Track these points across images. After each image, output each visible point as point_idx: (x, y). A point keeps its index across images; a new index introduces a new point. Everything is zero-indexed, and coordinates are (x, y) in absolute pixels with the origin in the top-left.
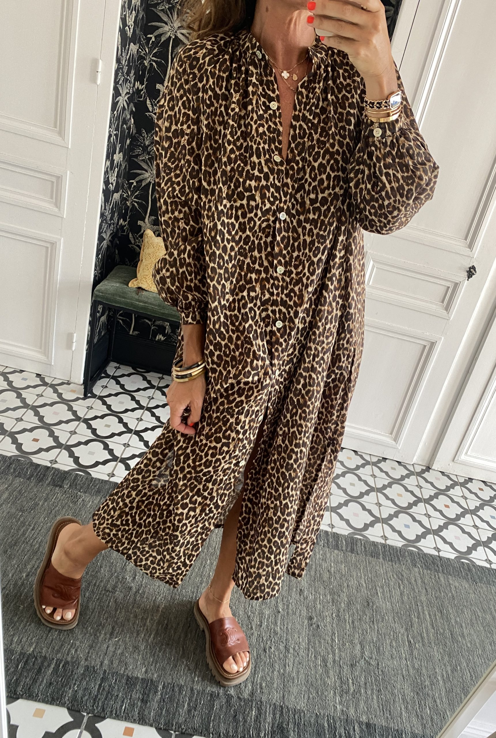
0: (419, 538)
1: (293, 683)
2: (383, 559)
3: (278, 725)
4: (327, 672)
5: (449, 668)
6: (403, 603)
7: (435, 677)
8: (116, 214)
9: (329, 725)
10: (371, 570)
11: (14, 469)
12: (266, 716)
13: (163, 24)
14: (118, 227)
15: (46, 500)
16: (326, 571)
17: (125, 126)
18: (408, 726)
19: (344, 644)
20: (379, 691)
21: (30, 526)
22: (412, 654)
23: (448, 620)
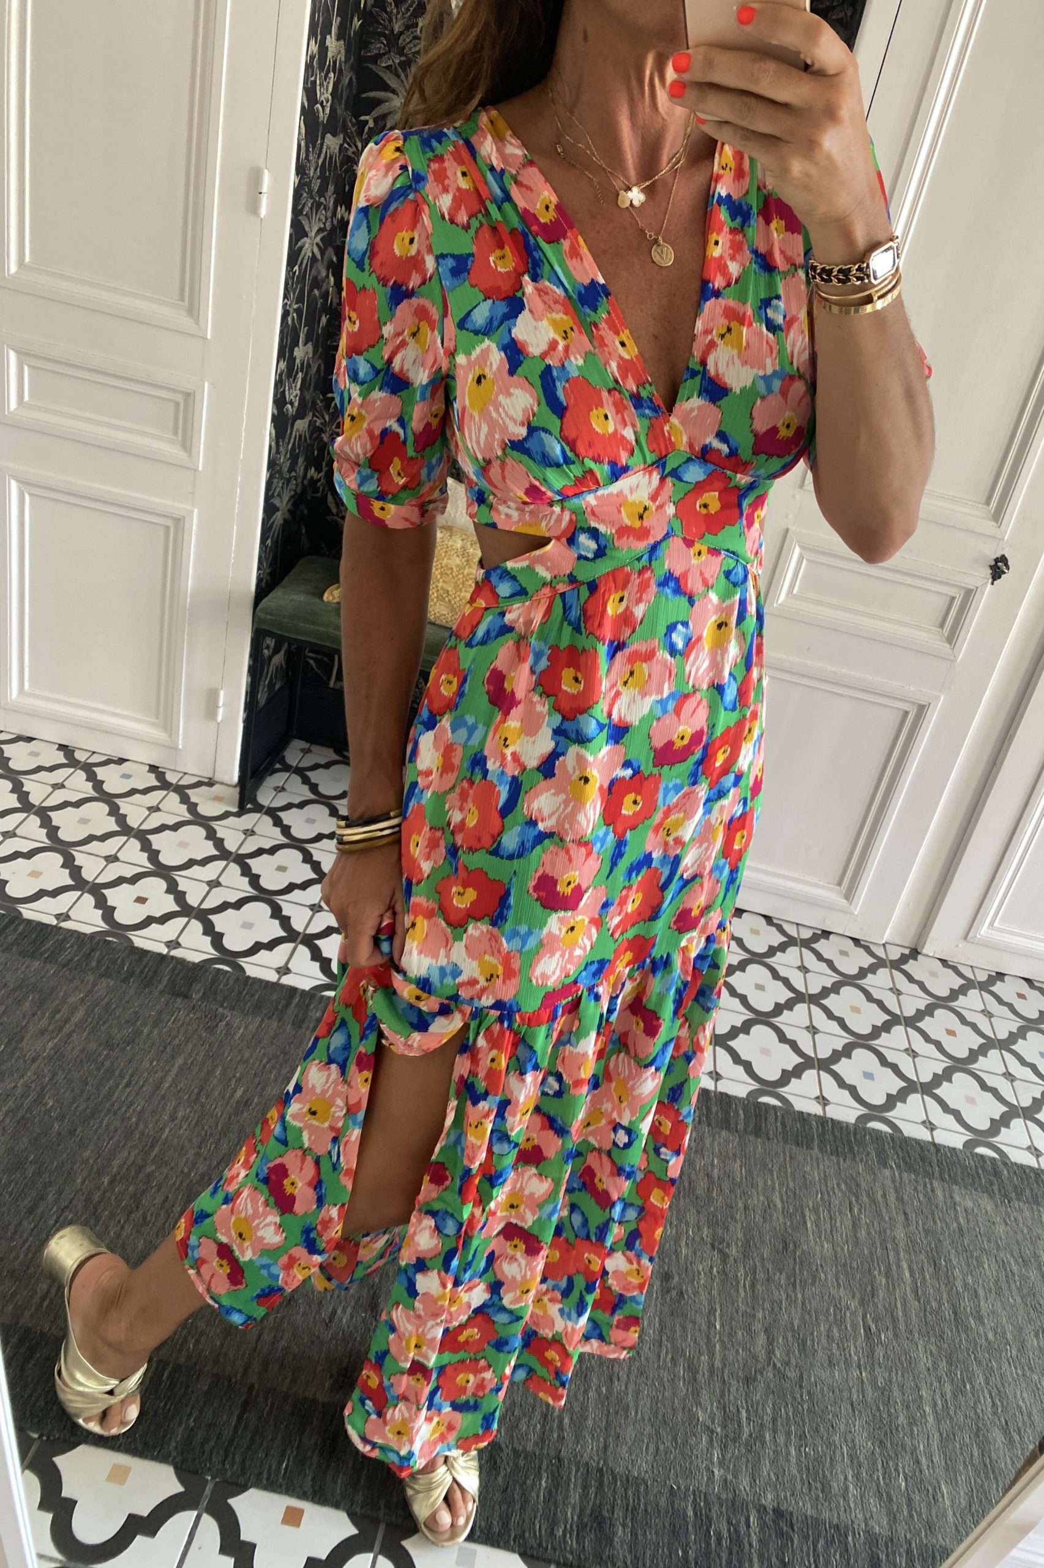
0: (892, 1101)
1: (627, 1417)
2: (821, 1150)
3: (592, 1511)
4: (696, 1394)
5: (948, 1388)
6: (856, 1243)
7: (919, 1408)
8: (301, 460)
9: (695, 1513)
10: (793, 1174)
11: (99, 961)
12: (568, 1490)
13: (390, 95)
14: (306, 482)
15: (155, 1025)
16: (701, 1175)
17: (316, 292)
18: (860, 1516)
19: (732, 1335)
20: (802, 1437)
21: (123, 1077)
22: (871, 1355)
23: (950, 1282)
